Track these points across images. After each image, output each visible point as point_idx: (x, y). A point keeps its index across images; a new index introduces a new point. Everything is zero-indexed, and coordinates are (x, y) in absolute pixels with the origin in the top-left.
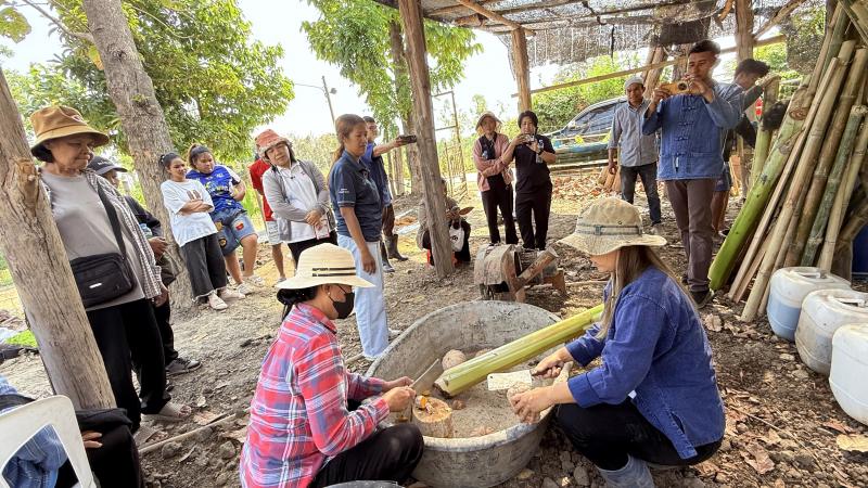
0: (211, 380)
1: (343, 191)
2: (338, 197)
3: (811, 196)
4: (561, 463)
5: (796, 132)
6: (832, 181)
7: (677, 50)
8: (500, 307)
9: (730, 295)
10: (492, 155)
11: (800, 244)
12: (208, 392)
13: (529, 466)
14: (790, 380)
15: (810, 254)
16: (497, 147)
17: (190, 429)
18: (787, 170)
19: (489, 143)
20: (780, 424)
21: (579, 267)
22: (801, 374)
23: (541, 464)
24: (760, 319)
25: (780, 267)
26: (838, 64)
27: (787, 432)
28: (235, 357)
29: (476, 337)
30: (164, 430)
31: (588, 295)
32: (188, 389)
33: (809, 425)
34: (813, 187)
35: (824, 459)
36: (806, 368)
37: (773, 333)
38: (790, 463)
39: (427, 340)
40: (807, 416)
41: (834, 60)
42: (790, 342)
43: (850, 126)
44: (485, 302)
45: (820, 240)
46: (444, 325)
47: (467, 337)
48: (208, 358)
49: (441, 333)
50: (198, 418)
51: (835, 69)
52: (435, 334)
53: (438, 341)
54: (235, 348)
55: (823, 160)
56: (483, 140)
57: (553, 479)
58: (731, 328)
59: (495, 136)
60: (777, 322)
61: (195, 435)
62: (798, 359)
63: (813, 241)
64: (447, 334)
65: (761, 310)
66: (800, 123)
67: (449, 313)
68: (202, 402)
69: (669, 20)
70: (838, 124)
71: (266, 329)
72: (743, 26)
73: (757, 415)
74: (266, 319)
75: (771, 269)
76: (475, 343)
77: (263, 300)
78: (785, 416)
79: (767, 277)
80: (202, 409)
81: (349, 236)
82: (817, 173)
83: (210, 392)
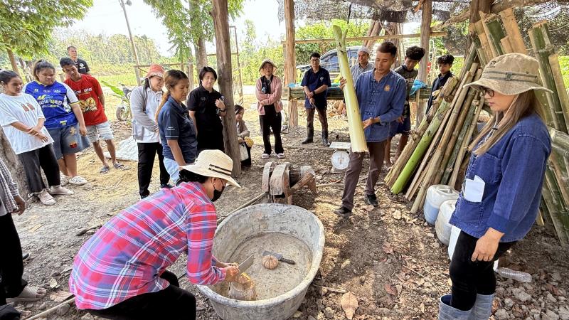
0: (58, 265)
1: (170, 128)
2: (166, 133)
3: (450, 146)
4: (317, 305)
5: (447, 108)
6: (460, 139)
7: (388, 25)
8: (279, 207)
9: (406, 197)
10: (268, 91)
11: (442, 171)
12: (56, 275)
13: (300, 310)
14: (431, 248)
15: (446, 177)
16: (272, 85)
17: (49, 307)
18: (440, 130)
19: (267, 82)
20: (425, 274)
21: (323, 172)
22: (436, 245)
23: (306, 308)
24: (420, 212)
25: (432, 184)
26: (469, 75)
27: (427, 278)
28: (74, 245)
29: (262, 227)
30: (26, 309)
31: (330, 195)
32: (38, 274)
33: (437, 273)
34: (452, 140)
35: (443, 291)
36: (439, 241)
37: (425, 221)
38: (428, 295)
39: (231, 231)
40: (437, 268)
41: (468, 72)
42: (432, 226)
43: (471, 111)
44: (269, 204)
45: (451, 170)
46: (242, 221)
47: (256, 227)
48: (49, 246)
49: (240, 226)
50: (53, 297)
51: (468, 77)
52: (236, 227)
53: (238, 232)
54: (71, 237)
55: (457, 126)
56: (263, 79)
57: (313, 316)
58: (405, 217)
59: (272, 77)
60: (428, 215)
61: (55, 310)
62: (436, 236)
63: (449, 170)
64: (243, 226)
65: (420, 206)
66: (449, 104)
67: (245, 213)
68: (54, 284)
69: (385, 7)
70: (466, 108)
71: (97, 220)
72: (426, 22)
73: (415, 269)
74: (94, 210)
75: (427, 185)
76: (261, 230)
77: (87, 193)
78: (427, 269)
79: (426, 189)
80: (55, 290)
81: (174, 159)
82: (454, 133)
83: (59, 274)
